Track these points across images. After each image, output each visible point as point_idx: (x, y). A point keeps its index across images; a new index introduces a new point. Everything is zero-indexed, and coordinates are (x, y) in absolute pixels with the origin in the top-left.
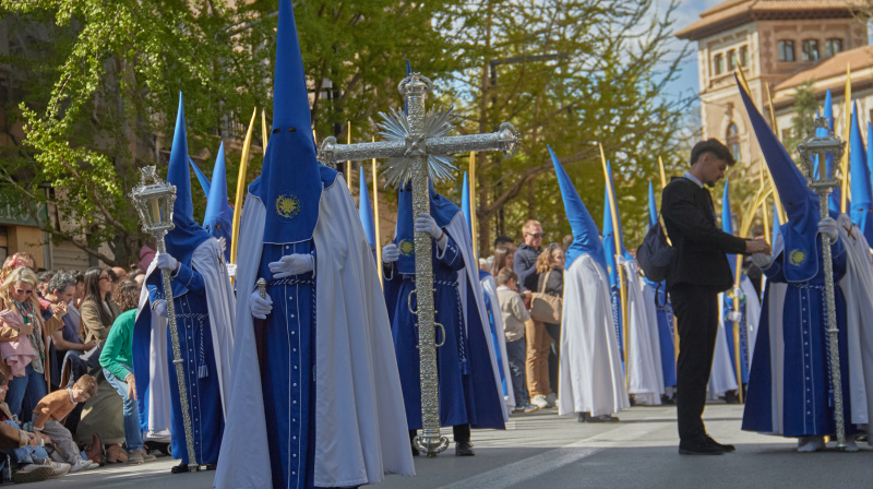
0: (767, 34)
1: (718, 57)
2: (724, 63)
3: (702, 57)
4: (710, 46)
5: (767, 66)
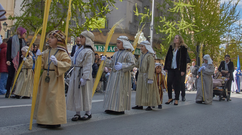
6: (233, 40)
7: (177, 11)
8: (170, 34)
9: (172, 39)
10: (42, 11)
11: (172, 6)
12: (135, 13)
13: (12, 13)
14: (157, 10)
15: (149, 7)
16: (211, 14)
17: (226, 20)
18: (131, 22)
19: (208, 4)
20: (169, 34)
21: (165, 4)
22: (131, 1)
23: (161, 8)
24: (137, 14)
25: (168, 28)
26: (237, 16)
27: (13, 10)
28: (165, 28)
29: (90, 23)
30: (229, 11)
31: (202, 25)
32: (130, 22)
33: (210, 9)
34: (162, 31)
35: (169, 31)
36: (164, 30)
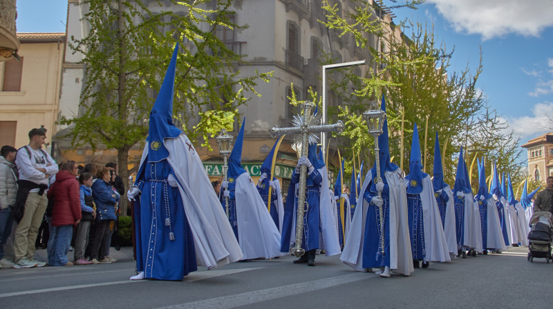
0: (547, 147)
1: (533, 152)
2: (535, 154)
3: (529, 153)
4: (531, 150)
5: (547, 155)
6: (476, 144)
7: (370, 94)
8: (358, 138)
9: (363, 147)
10: (119, 106)
11: (358, 85)
12: (290, 101)
13: (56, 108)
14: (331, 93)
15: (317, 88)
16: (431, 97)
17: (461, 109)
18: (283, 117)
19: (425, 80)
20: (356, 138)
21: (347, 82)
22: (282, 79)
23: (339, 90)
24: (294, 102)
25: (353, 127)
26: (479, 100)
27: (57, 103)
28: (349, 127)
29: (209, 122)
30: (464, 90)
31: (417, 118)
32: (280, 117)
33: (429, 89)
34: (344, 134)
35: (357, 133)
36: (348, 131)
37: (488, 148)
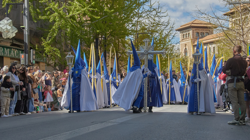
0: (193, 31)
1: (184, 35)
3: (180, 35)
4: (182, 33)
5: (193, 37)
6: (144, 29)
20: (54, 21)
28: (48, 12)
35: (55, 18)
36: (47, 15)
37: (153, 32)
